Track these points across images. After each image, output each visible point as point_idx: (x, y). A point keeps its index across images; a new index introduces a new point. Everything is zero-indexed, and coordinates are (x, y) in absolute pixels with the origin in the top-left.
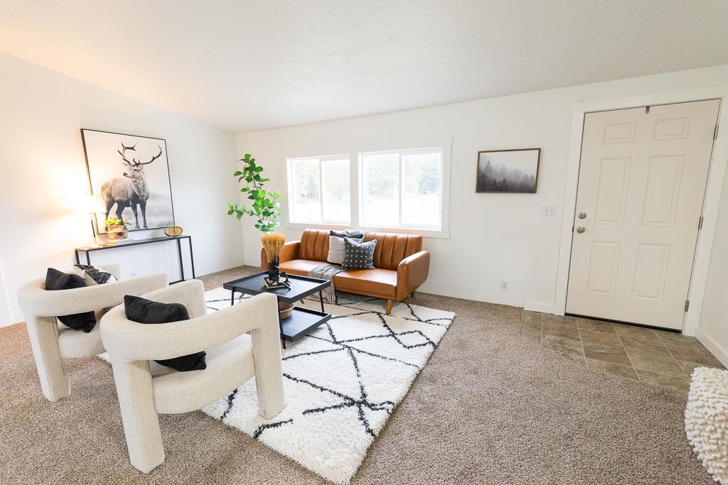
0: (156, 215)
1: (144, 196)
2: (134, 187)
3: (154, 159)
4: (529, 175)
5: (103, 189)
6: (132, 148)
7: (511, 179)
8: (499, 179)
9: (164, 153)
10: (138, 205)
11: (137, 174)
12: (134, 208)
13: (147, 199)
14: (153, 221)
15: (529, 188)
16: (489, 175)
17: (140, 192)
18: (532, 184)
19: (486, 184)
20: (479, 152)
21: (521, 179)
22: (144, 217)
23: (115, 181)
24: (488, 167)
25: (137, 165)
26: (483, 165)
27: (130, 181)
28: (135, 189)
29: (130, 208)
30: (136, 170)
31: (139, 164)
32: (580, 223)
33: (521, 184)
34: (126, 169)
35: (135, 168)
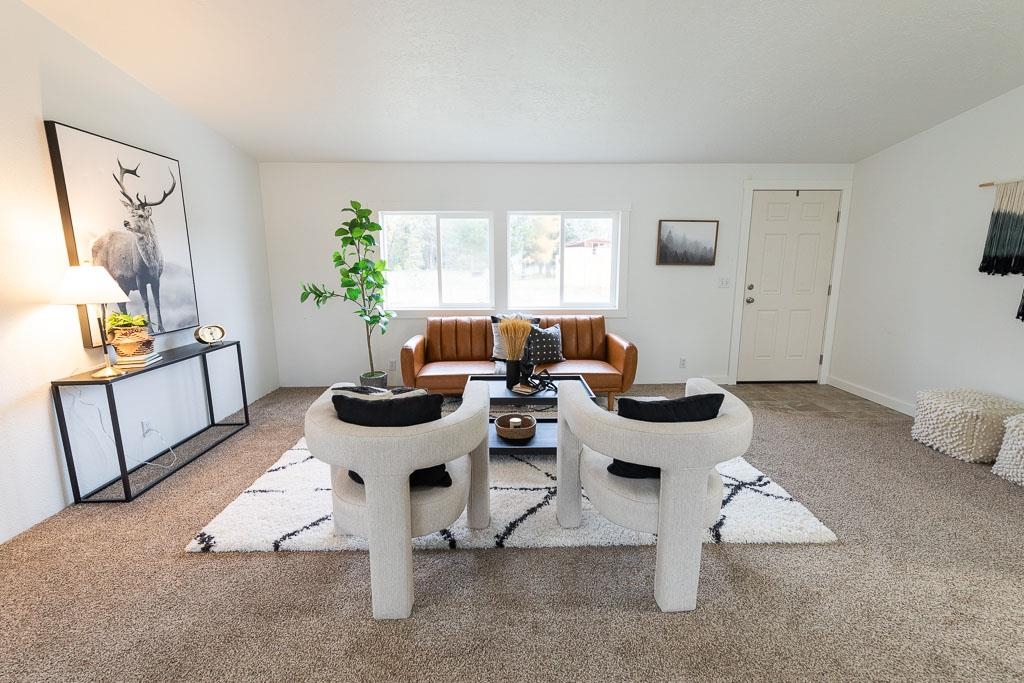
0: (174, 305)
1: (155, 268)
2: (140, 251)
3: (166, 196)
4: (708, 248)
5: (95, 252)
6: (133, 172)
7: (692, 250)
8: (680, 251)
9: (178, 186)
10: (149, 286)
11: (144, 225)
12: (144, 293)
13: (160, 274)
14: (172, 316)
15: (707, 260)
16: (669, 245)
17: (149, 259)
18: (710, 256)
19: (668, 255)
20: (660, 221)
21: (700, 250)
22: (158, 308)
23: (112, 236)
24: (670, 237)
25: (143, 205)
26: (665, 235)
27: (134, 237)
28: (142, 254)
29: (137, 292)
30: (141, 216)
31: (146, 204)
32: (750, 294)
33: (702, 256)
34: (127, 214)
35: (140, 212)
